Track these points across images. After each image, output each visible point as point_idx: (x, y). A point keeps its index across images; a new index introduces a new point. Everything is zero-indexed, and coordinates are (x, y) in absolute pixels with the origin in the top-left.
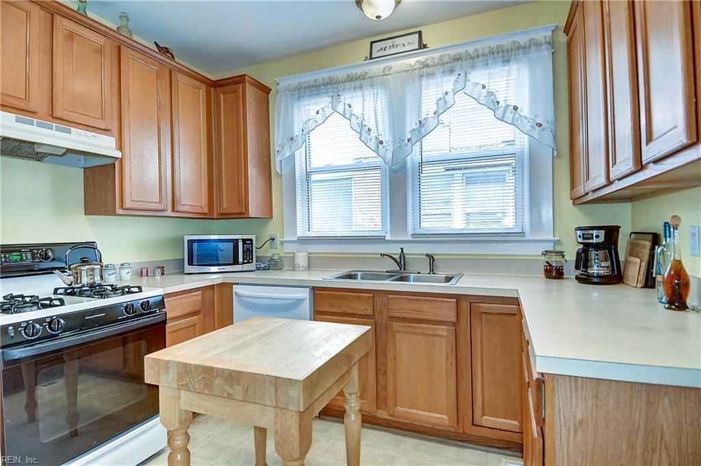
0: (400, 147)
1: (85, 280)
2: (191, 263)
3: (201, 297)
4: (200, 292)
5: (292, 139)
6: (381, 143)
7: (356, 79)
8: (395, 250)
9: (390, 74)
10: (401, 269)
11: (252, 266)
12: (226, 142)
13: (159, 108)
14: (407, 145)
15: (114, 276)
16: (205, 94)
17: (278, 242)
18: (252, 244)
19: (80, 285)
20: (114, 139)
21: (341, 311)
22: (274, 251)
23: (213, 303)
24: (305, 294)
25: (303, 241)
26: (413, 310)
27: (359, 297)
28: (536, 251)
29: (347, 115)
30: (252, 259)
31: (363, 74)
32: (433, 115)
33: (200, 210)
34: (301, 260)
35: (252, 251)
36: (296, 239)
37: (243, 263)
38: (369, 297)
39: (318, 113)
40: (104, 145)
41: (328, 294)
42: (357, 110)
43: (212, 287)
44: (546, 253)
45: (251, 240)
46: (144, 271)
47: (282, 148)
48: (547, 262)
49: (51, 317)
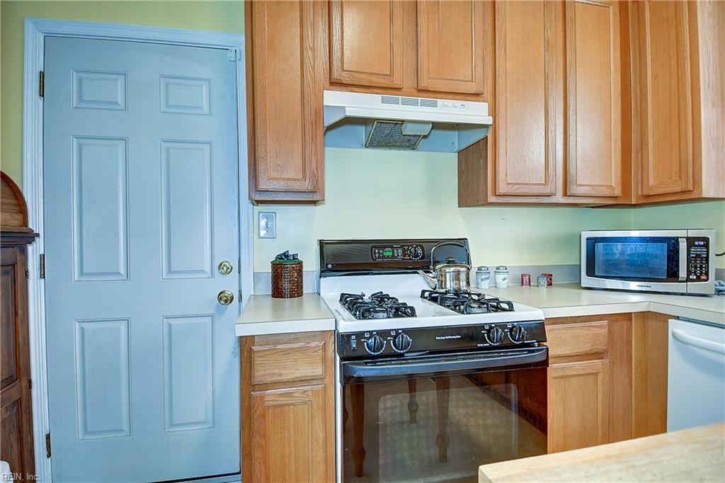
1: (450, 285)
2: (591, 272)
3: (605, 331)
4: (605, 323)
13: (546, 49)
15: (487, 281)
16: (617, 11)
18: (707, 246)
19: (444, 291)
20: (486, 105)
23: (630, 343)
30: (707, 274)
33: (607, 192)
35: (707, 258)
37: (688, 280)
40: (476, 112)
43: (628, 316)
45: (706, 240)
46: (526, 279)
49: (397, 330)
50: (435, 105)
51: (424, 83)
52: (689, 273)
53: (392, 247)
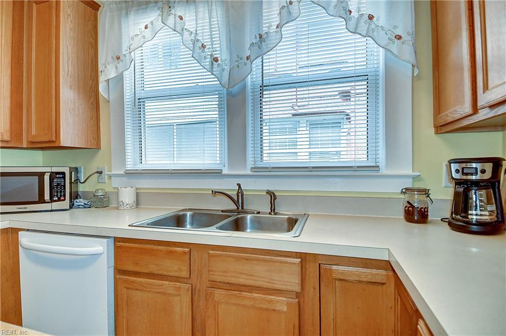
0: (238, 66)
5: (118, 58)
6: (216, 60)
8: (230, 186)
10: (238, 208)
11: (66, 204)
12: (37, 58)
14: (245, 64)
17: (106, 176)
18: (64, 178)
21: (147, 271)
22: (100, 186)
24: (101, 247)
25: (130, 174)
26: (242, 273)
27: (171, 252)
28: (393, 188)
29: (178, 29)
30: (64, 196)
32: (275, 29)
34: (127, 196)
35: (64, 186)
36: (123, 173)
37: (52, 201)
38: (184, 253)
39: (146, 27)
41: (132, 248)
44: (406, 191)
45: (63, 173)
47: (106, 67)
48: (408, 202)
52: (52, 197)
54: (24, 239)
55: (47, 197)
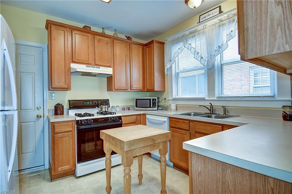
0: (211, 59)
1: (104, 110)
2: (136, 107)
3: (135, 118)
4: (135, 116)
5: (170, 61)
6: (202, 58)
7: (193, 33)
9: (206, 28)
10: (211, 112)
11: (156, 108)
13: (126, 57)
14: (214, 57)
15: (114, 109)
16: (142, 49)
17: (167, 100)
18: (156, 100)
19: (102, 111)
20: (112, 69)
21: (178, 127)
22: (165, 103)
23: (141, 120)
24: (166, 119)
25: (175, 100)
27: (184, 122)
28: (279, 105)
29: (189, 48)
30: (156, 106)
31: (195, 30)
32: (226, 42)
33: (140, 89)
34: (173, 107)
35: (156, 103)
36: (172, 99)
37: (153, 107)
38: (187, 122)
39: (179, 49)
40: (109, 71)
41: (174, 120)
42: (193, 45)
43: (140, 115)
44: (284, 107)
45: (155, 99)
46: (124, 109)
47: (167, 64)
48: (284, 112)
49: (90, 119)
50: (100, 68)
51: (97, 63)
52: (153, 106)
53: (89, 102)
54: (148, 116)
55: (152, 106)
